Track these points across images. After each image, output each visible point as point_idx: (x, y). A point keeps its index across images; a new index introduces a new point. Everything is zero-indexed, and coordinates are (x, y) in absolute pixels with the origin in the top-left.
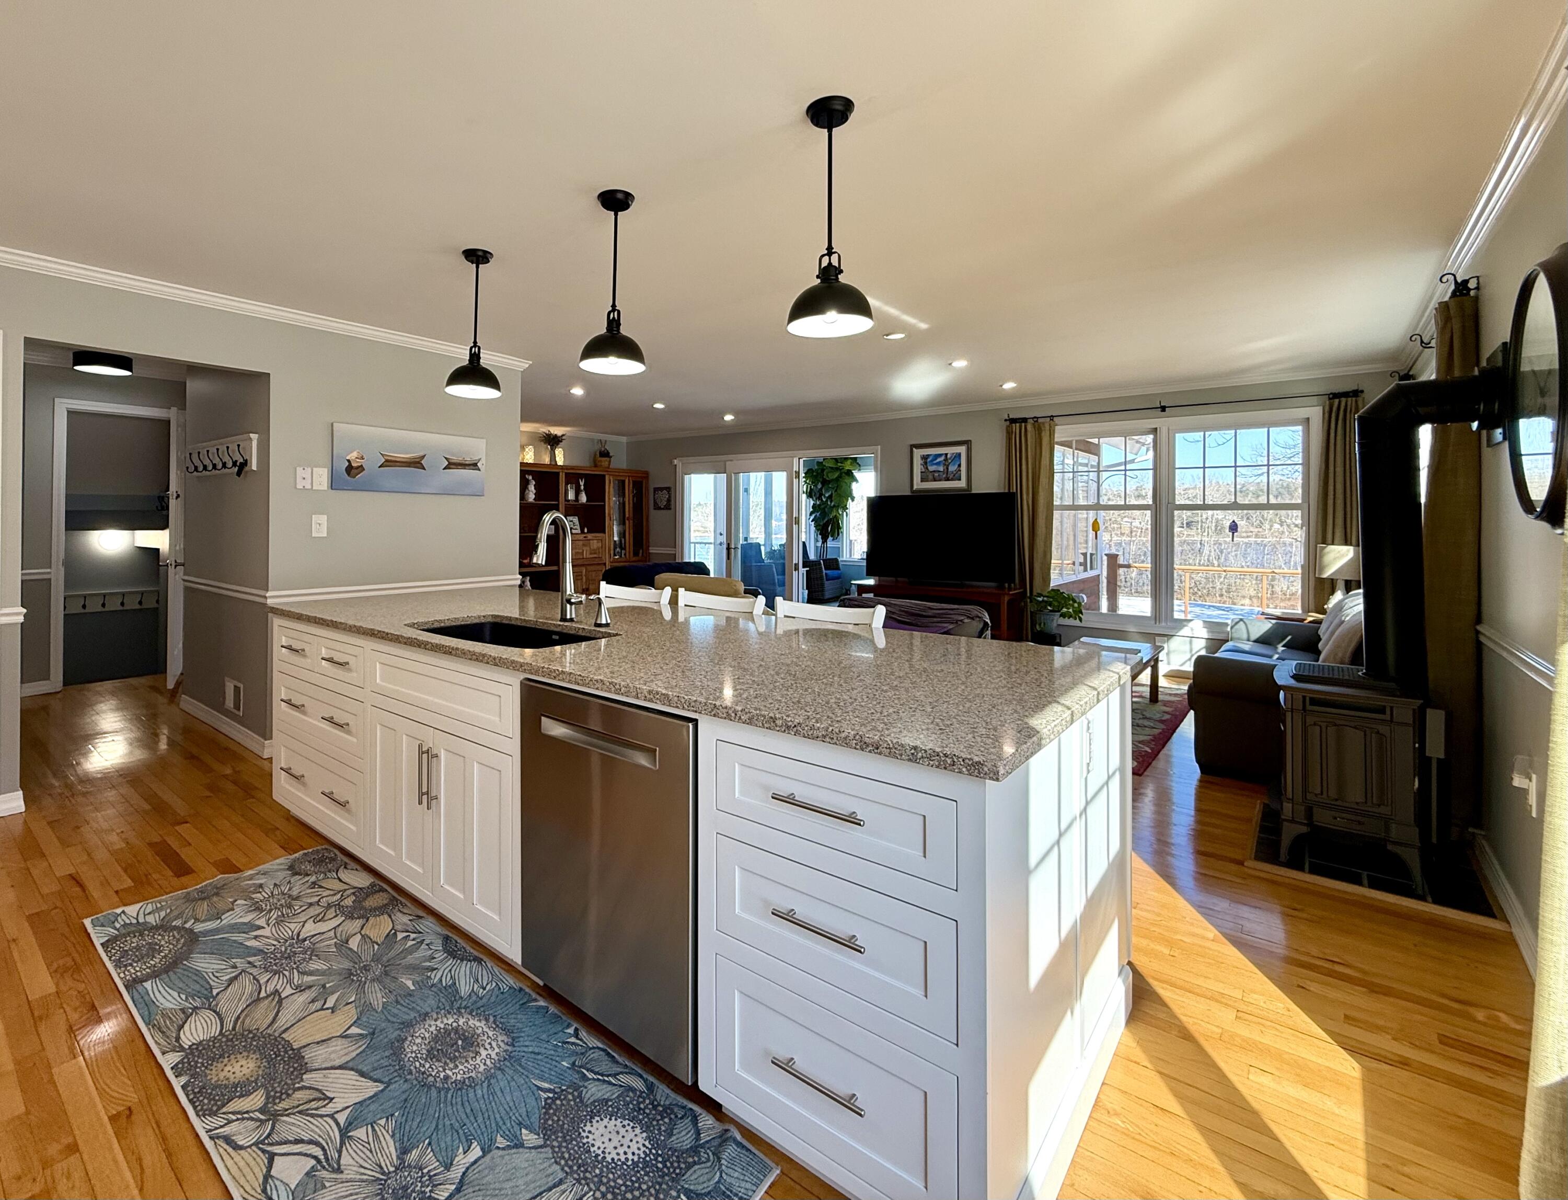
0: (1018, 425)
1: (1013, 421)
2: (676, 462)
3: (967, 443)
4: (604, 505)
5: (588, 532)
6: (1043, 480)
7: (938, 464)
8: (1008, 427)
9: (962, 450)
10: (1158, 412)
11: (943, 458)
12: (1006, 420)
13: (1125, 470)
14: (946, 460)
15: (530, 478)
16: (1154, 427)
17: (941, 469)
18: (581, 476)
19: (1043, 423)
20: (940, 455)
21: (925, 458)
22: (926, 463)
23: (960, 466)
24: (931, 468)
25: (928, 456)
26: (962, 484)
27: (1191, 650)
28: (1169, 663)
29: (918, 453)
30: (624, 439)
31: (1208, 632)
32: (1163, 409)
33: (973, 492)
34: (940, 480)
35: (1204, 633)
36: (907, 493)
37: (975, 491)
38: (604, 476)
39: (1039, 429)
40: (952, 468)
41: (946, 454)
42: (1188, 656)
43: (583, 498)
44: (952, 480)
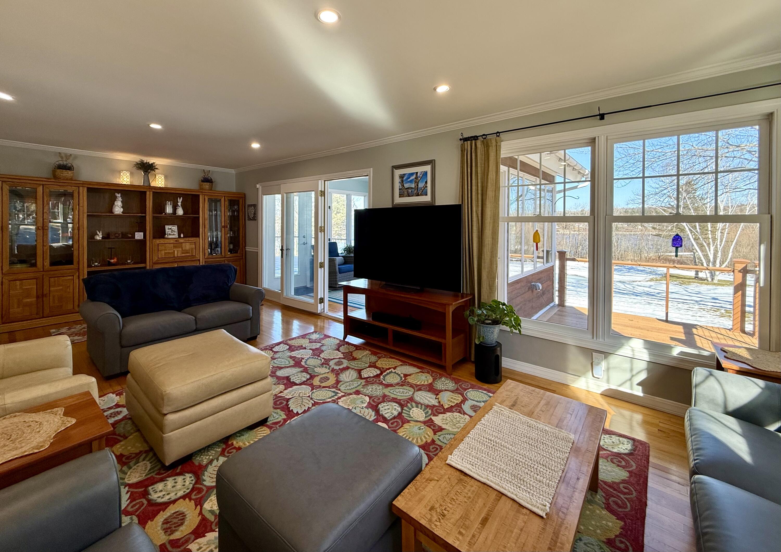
0: (469, 142)
1: (466, 139)
2: (258, 186)
3: (431, 162)
4: (199, 217)
5: (184, 237)
6: (490, 193)
7: (411, 182)
8: (462, 144)
9: (428, 168)
10: (597, 120)
11: (414, 177)
12: (461, 140)
13: (565, 183)
14: (416, 178)
15: (119, 195)
16: (593, 136)
17: (413, 186)
18: (180, 195)
19: (490, 139)
20: (412, 174)
21: (402, 177)
22: (402, 181)
23: (426, 182)
24: (406, 186)
25: (404, 175)
26: (427, 199)
27: (632, 370)
28: (608, 381)
29: (398, 172)
30: (233, 171)
31: (650, 354)
32: (602, 117)
33: (436, 205)
34: (413, 196)
35: (645, 355)
36: (391, 207)
37: (438, 203)
38: (199, 195)
39: (487, 146)
40: (421, 185)
41: (417, 173)
42: (628, 376)
43: (180, 212)
44: (422, 195)
